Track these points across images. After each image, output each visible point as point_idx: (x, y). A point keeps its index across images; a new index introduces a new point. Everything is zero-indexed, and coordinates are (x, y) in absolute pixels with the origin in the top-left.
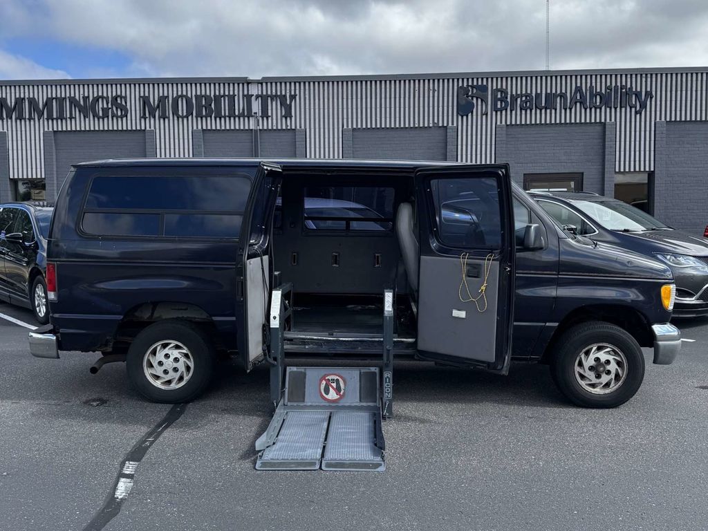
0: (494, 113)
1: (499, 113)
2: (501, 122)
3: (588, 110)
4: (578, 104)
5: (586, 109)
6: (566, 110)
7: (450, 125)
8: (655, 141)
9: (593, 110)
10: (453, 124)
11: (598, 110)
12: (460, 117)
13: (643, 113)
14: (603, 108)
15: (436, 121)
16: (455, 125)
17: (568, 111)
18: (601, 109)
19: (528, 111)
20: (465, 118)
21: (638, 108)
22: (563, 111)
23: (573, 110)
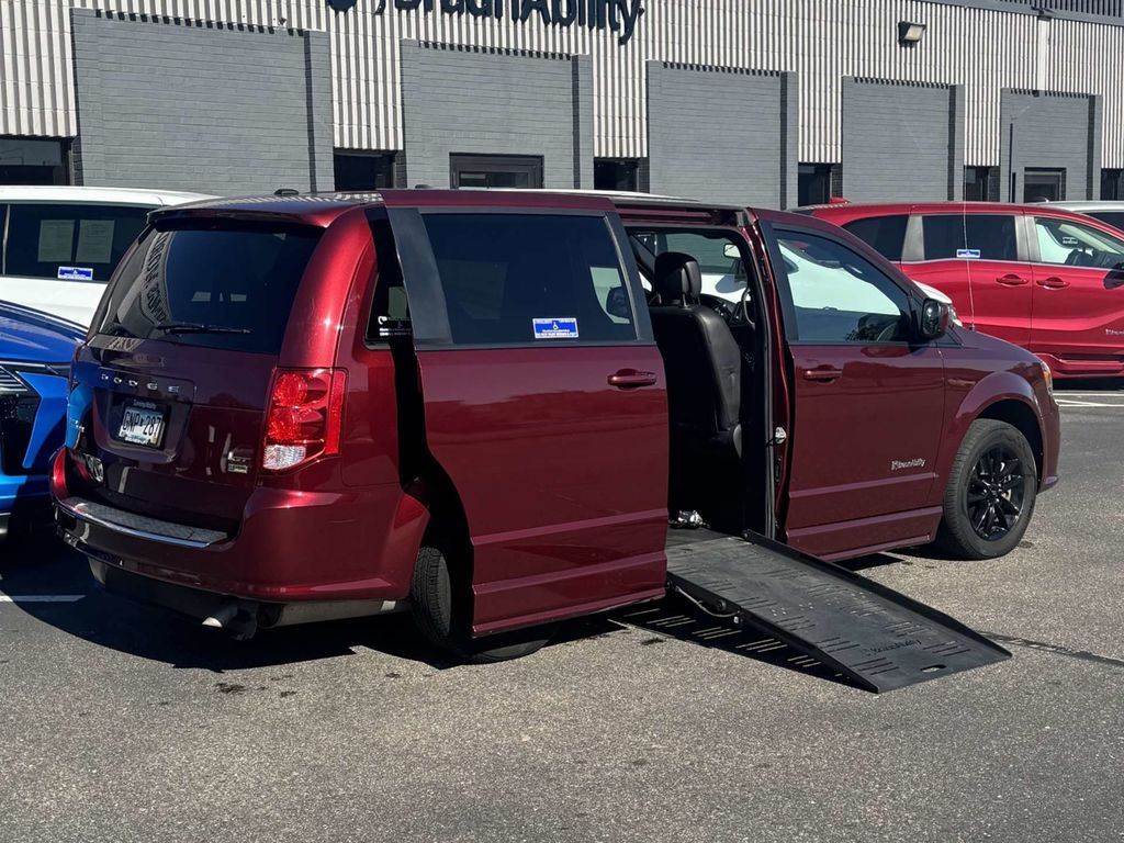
0: (396, 11)
1: (404, 12)
2: (409, 34)
3: (550, 25)
4: (534, 12)
5: (546, 24)
6: (515, 20)
7: (314, 28)
8: (647, 98)
9: (558, 25)
10: (319, 26)
11: (565, 28)
12: (332, 12)
13: (629, 41)
14: (572, 26)
15: (285, 16)
16: (324, 29)
17: (519, 22)
18: (568, 26)
19: (455, 14)
20: (341, 14)
21: (622, 33)
22: (511, 22)
23: (527, 22)
